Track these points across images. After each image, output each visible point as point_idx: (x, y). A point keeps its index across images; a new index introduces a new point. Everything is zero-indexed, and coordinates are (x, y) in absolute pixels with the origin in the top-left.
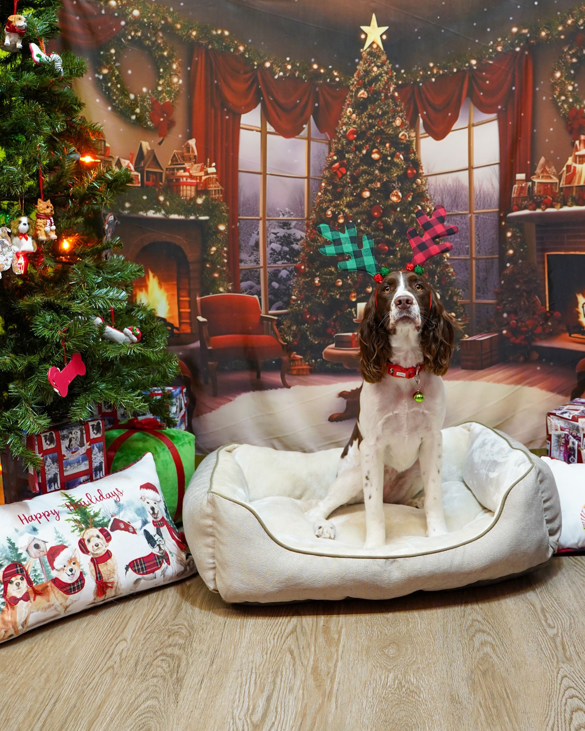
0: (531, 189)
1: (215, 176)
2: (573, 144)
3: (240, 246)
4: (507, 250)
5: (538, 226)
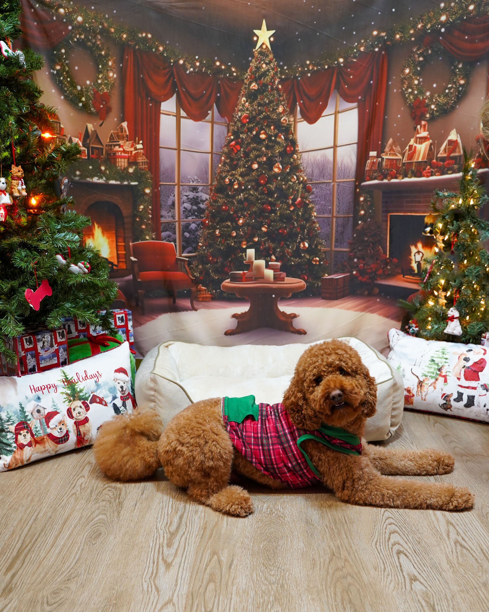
0: (380, 164)
1: (142, 151)
2: (415, 128)
3: (161, 205)
4: (360, 211)
5: (384, 193)
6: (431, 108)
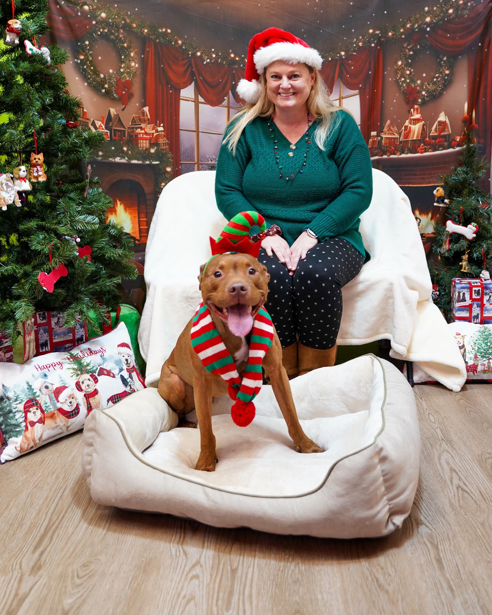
0: (380, 142)
1: (163, 133)
2: (409, 111)
6: (422, 94)
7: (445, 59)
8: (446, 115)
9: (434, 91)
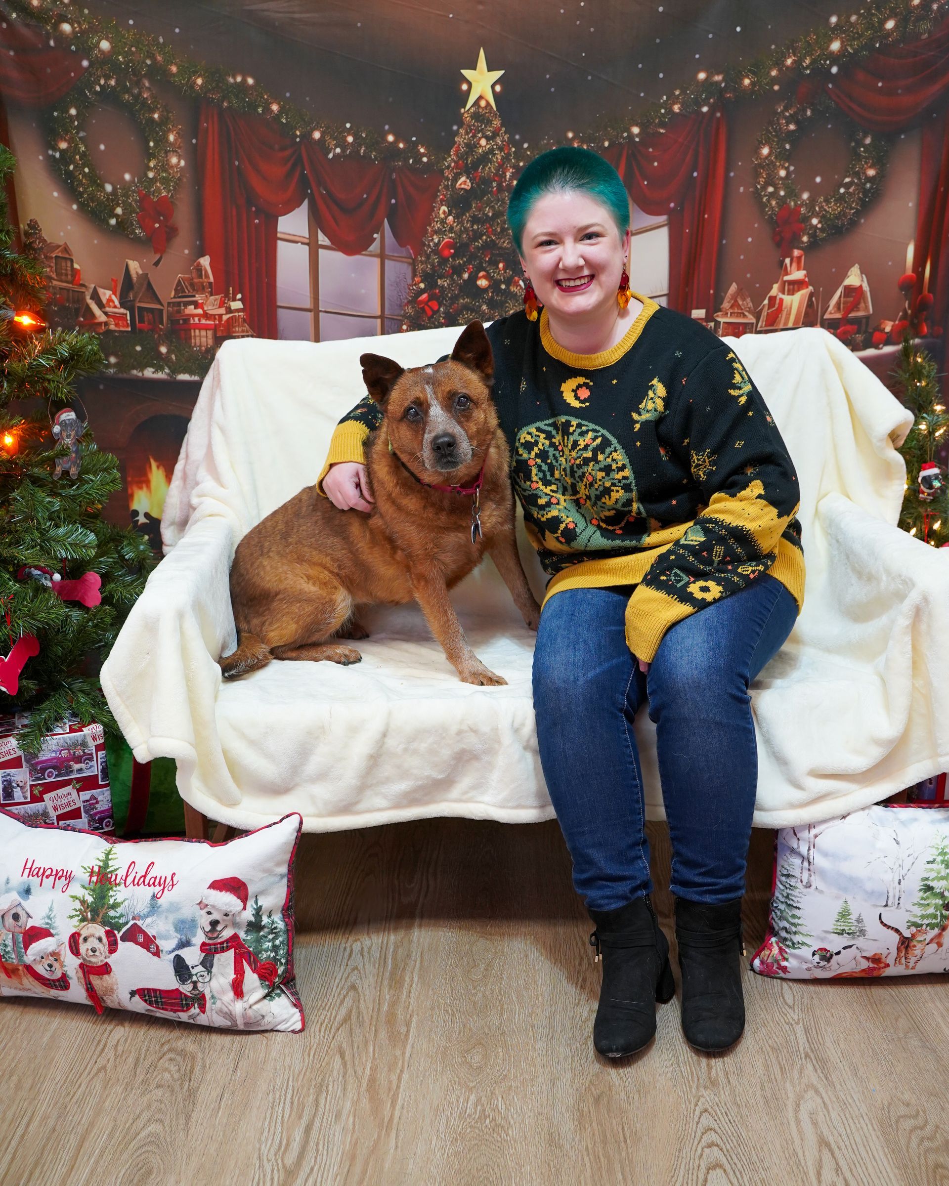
1: (241, 313)
2: (781, 263)
6: (811, 225)
7: (868, 141)
8: (862, 273)
9: (837, 217)
